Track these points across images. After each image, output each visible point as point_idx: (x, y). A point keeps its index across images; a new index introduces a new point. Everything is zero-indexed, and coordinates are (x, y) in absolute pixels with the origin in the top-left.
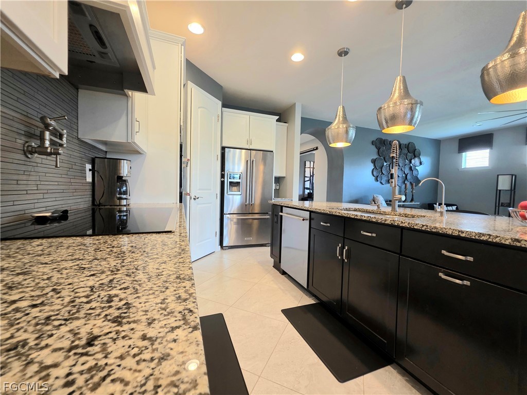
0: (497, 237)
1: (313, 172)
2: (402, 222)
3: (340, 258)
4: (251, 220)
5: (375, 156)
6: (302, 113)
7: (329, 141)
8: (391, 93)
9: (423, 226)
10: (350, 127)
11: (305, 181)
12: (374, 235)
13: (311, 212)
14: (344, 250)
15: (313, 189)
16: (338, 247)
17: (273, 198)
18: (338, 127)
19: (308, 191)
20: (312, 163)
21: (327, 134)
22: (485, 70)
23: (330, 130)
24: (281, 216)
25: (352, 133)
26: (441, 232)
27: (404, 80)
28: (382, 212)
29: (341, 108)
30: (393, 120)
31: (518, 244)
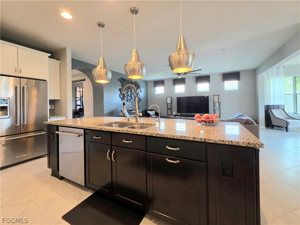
0: (188, 137)
1: (82, 95)
2: (146, 133)
3: (109, 159)
4: (25, 139)
5: (121, 87)
6: (72, 55)
7: (95, 79)
8: (131, 57)
9: (157, 134)
10: (108, 71)
11: (76, 101)
12: (131, 142)
13: (85, 129)
14: (112, 154)
15: (83, 106)
16: (108, 153)
17: (48, 116)
18: (101, 71)
19: (80, 107)
20: (81, 89)
21: (93, 74)
22: (170, 57)
23: (95, 72)
24: (58, 134)
25: (110, 75)
26: (165, 137)
27: (137, 51)
28: (131, 123)
29: (102, 59)
30: (133, 72)
31: (195, 140)
